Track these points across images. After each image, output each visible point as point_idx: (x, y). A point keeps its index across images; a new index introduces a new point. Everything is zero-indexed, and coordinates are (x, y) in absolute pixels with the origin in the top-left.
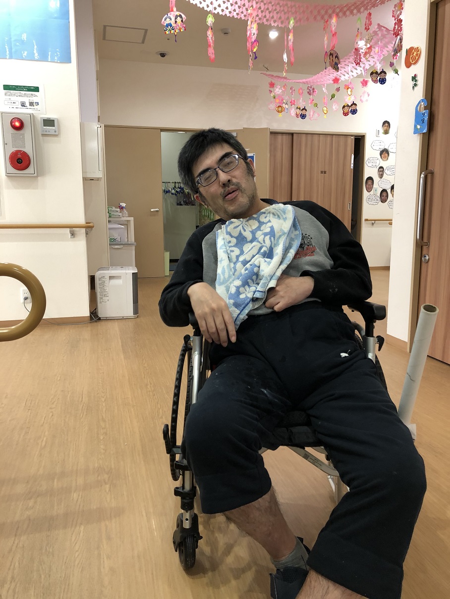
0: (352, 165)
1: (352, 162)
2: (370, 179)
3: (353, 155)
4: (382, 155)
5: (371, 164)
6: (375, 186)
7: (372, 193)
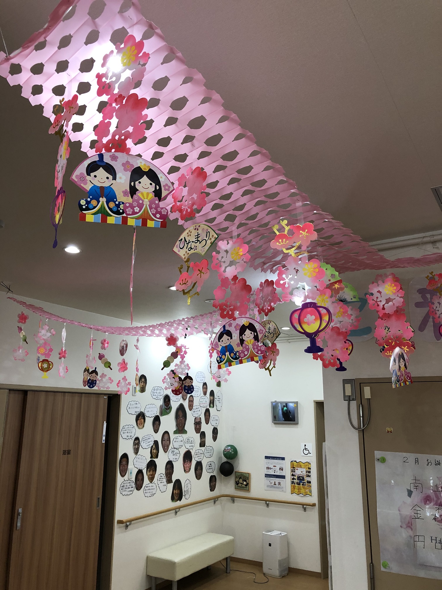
0: (104, 438)
1: (104, 433)
2: (125, 456)
3: (105, 422)
4: (138, 422)
5: (126, 434)
6: (130, 466)
7: (126, 477)
